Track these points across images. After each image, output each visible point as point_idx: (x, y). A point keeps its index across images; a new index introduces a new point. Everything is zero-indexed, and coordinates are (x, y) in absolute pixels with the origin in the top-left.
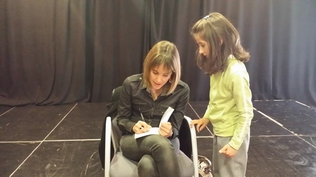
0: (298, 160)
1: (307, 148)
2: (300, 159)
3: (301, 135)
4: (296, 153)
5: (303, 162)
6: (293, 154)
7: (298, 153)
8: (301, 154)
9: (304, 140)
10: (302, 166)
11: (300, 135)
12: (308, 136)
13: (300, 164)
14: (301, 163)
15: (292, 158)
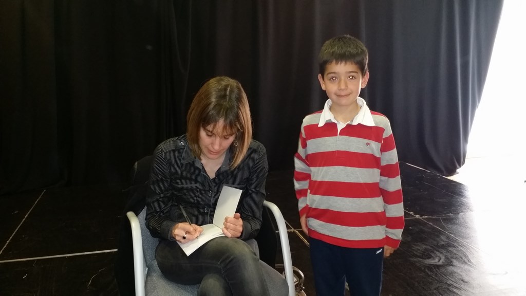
0: (429, 257)
1: (438, 236)
2: (431, 256)
3: (426, 217)
4: (424, 247)
5: (437, 260)
6: (419, 248)
7: (427, 245)
8: (431, 247)
9: (431, 224)
10: (438, 267)
11: (424, 217)
12: (435, 217)
13: (434, 264)
14: (434, 261)
15: (420, 255)
